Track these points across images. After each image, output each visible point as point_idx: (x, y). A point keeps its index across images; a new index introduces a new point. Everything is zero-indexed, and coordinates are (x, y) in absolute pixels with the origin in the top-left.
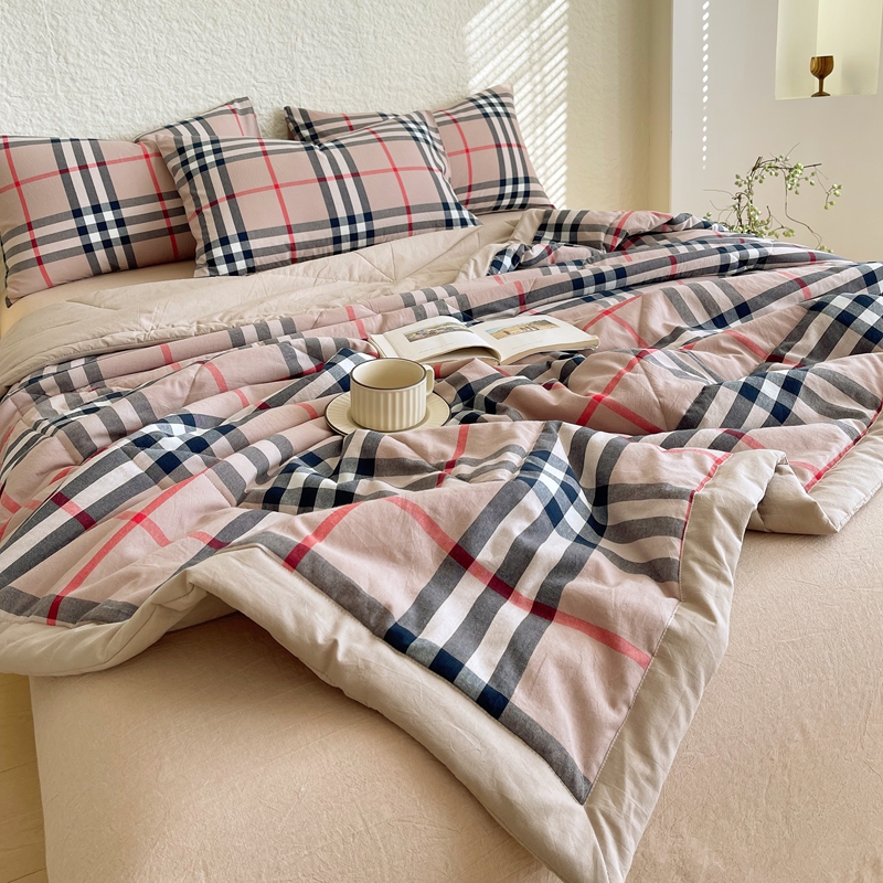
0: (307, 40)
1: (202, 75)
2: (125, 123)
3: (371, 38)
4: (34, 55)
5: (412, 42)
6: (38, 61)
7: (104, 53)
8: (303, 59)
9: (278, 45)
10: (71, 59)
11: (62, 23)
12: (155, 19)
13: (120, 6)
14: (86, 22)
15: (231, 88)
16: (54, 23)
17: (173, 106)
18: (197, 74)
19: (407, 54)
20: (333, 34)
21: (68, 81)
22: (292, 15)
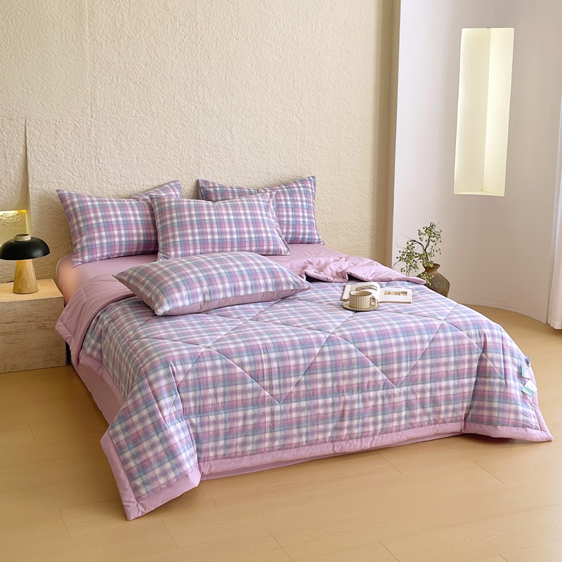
0: (207, 154)
1: (157, 169)
2: (120, 189)
3: (238, 154)
4: (86, 159)
5: (259, 156)
6: (87, 161)
7: (115, 158)
8: (204, 163)
9: (193, 157)
10: (101, 161)
11: (99, 145)
12: (138, 144)
13: (124, 138)
14: (109, 145)
15: (169, 175)
16: (96, 145)
17: (142, 182)
18: (154, 168)
19: (256, 161)
20: (220, 152)
21: (98, 170)
22: (201, 142)
